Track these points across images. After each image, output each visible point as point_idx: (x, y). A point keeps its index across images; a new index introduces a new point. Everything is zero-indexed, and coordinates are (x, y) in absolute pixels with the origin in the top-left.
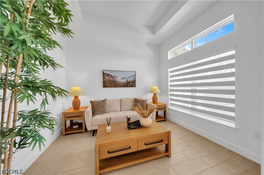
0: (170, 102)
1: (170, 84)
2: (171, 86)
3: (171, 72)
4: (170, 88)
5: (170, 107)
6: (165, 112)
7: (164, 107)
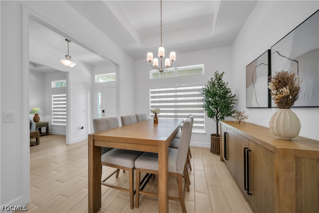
0: (53, 120)
1: (53, 106)
2: (54, 108)
3: (54, 97)
4: (53, 109)
5: (53, 124)
6: (47, 128)
7: (46, 124)
